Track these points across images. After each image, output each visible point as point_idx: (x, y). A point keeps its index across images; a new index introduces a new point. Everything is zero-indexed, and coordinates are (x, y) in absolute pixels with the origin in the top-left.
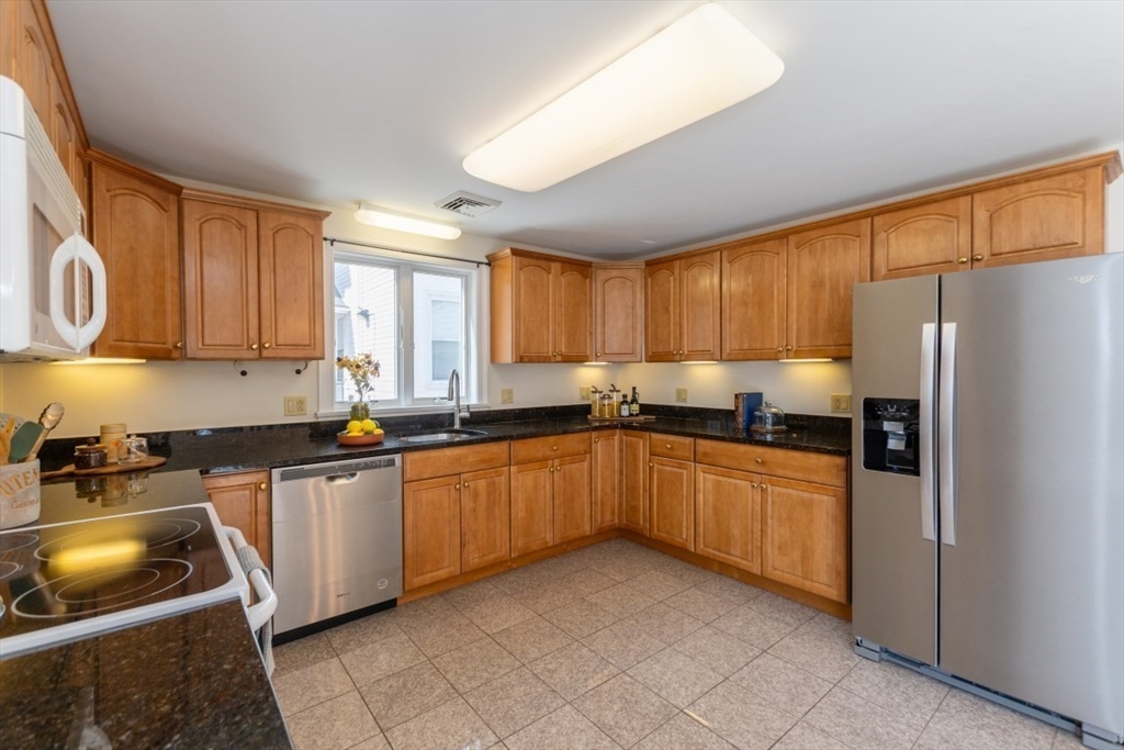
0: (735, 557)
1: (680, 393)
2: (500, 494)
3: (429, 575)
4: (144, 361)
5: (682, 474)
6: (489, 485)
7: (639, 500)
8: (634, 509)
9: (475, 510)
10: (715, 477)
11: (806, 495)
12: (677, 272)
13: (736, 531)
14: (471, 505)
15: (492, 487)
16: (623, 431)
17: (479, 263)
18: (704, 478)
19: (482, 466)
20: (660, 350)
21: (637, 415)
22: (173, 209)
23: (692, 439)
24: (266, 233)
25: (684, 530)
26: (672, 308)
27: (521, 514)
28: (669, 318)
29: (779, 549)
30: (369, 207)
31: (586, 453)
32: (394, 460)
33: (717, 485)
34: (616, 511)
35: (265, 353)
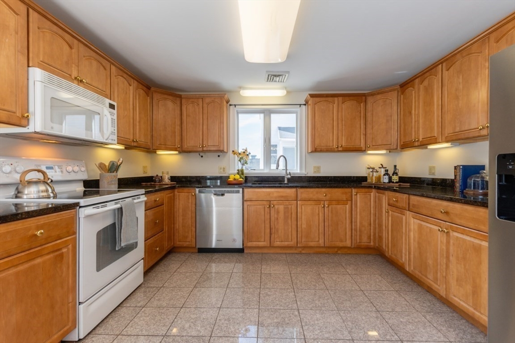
0: (429, 280)
1: (431, 169)
2: (292, 214)
3: (254, 243)
4: (177, 152)
5: (402, 219)
6: (285, 208)
7: (383, 233)
8: (380, 238)
9: (277, 219)
10: (419, 221)
11: (477, 241)
12: (416, 86)
13: (430, 262)
14: (276, 216)
15: (286, 209)
16: (376, 190)
17: (300, 105)
18: (414, 222)
19: (282, 199)
20: (407, 140)
21: (396, 182)
22: (179, 102)
23: (407, 195)
24: (205, 106)
25: (404, 255)
26: (413, 112)
27: (304, 226)
28: (412, 118)
29: (457, 281)
30: (244, 88)
31: (347, 200)
32: (239, 191)
33: (420, 227)
34: (372, 237)
35: (205, 149)
